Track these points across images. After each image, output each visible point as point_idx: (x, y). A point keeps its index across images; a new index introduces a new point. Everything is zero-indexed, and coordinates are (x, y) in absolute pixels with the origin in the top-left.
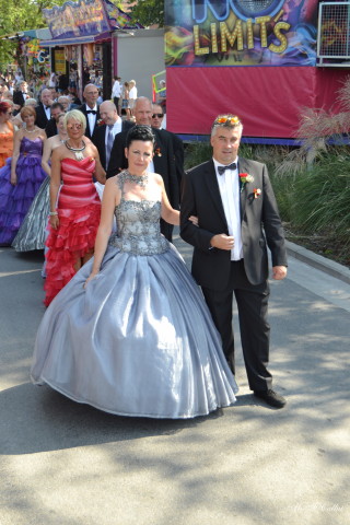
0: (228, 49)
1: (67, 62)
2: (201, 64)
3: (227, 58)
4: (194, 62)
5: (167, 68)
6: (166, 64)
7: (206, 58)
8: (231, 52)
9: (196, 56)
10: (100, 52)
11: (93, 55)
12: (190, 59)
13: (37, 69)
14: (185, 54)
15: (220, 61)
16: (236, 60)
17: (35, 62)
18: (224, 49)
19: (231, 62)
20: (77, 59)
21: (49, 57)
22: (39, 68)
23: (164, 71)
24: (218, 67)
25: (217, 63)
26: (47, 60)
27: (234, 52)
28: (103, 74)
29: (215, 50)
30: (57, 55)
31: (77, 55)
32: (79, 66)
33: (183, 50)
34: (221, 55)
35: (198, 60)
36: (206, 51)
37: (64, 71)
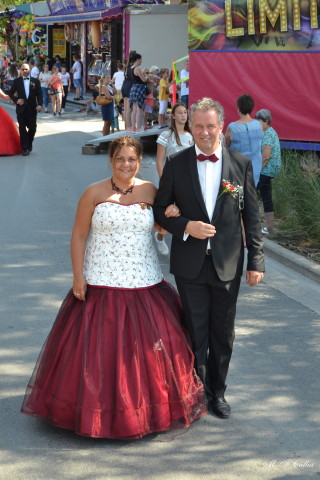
0: (268, 30)
1: (68, 44)
2: (234, 49)
3: (266, 42)
4: (224, 46)
5: (191, 54)
6: (189, 47)
7: (240, 40)
8: (272, 34)
9: (228, 39)
10: (109, 32)
11: (100, 35)
12: (221, 42)
13: (31, 51)
14: (214, 37)
15: (258, 45)
16: (278, 44)
17: (29, 43)
18: (263, 30)
19: (272, 46)
20: (79, 40)
21: (45, 36)
22: (33, 50)
23: (187, 57)
24: (255, 52)
25: (253, 48)
26: (43, 40)
27: (277, 34)
28: (111, 58)
29: (252, 31)
30: (56, 35)
31: (79, 35)
32: (83, 48)
33: (213, 31)
34: (259, 38)
35: (228, 43)
36: (240, 32)
37: (63, 54)
